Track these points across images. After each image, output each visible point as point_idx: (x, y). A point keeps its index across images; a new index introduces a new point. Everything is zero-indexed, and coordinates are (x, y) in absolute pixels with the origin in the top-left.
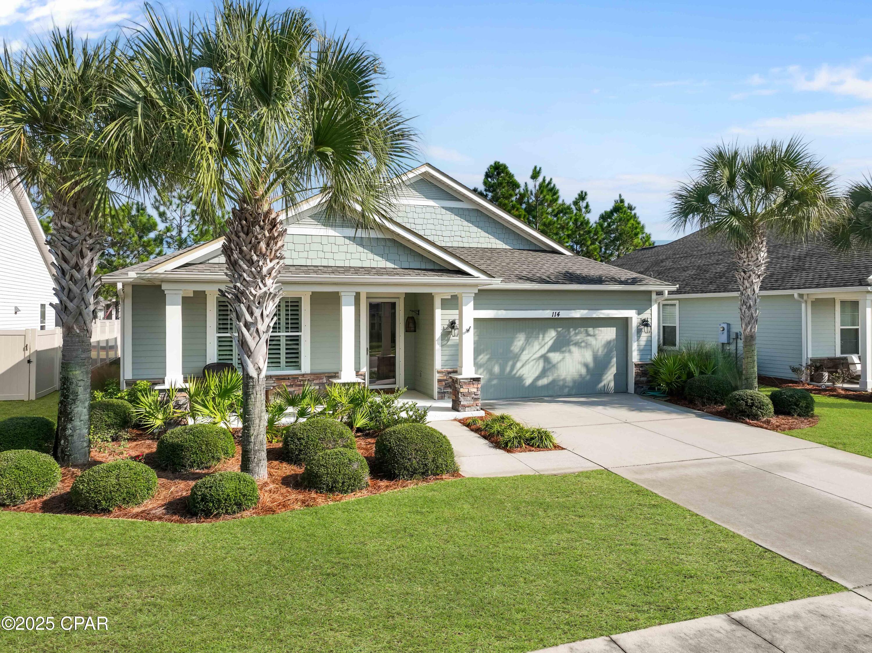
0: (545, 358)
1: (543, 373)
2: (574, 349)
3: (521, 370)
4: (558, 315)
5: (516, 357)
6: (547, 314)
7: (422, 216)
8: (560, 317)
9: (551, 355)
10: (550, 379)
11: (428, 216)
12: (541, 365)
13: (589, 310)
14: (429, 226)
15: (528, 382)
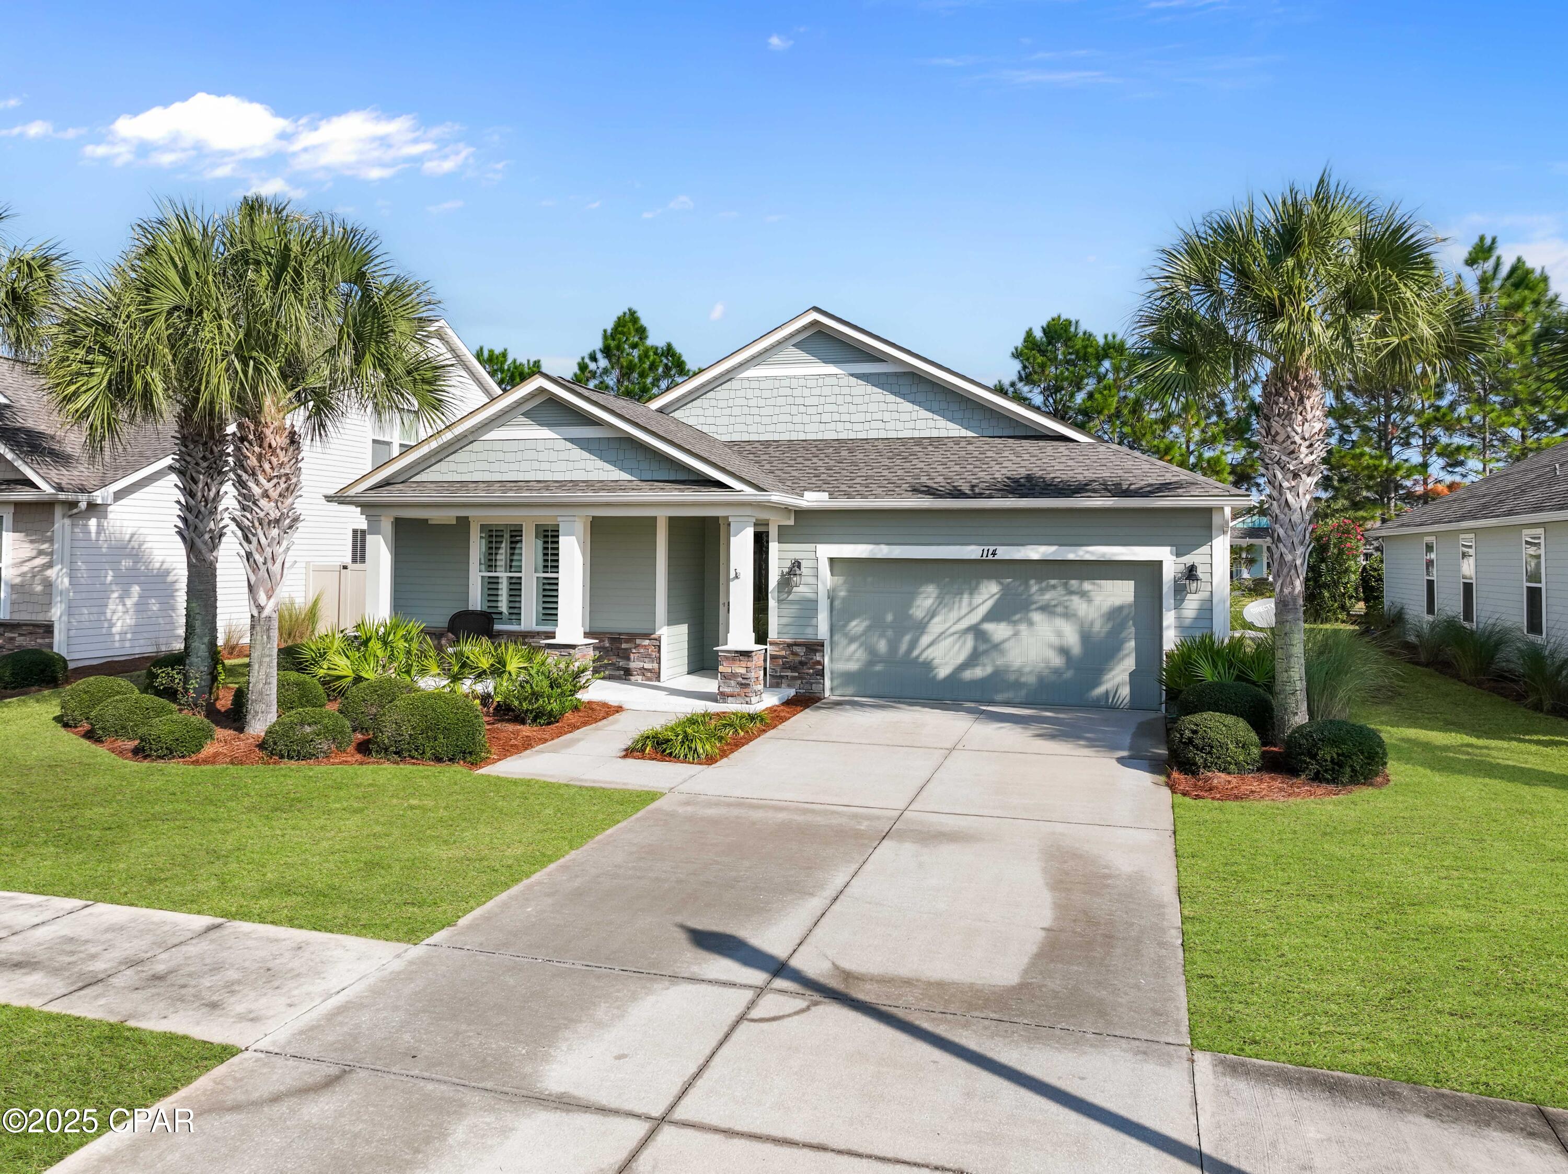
0: (976, 631)
1: (973, 660)
2: (1037, 617)
3: (930, 650)
4: (994, 554)
5: (921, 627)
6: (972, 552)
7: (817, 391)
8: (996, 557)
9: (989, 627)
10: (989, 670)
11: (826, 391)
12: (969, 642)
13: (1060, 545)
14: (828, 408)
15: (943, 672)
